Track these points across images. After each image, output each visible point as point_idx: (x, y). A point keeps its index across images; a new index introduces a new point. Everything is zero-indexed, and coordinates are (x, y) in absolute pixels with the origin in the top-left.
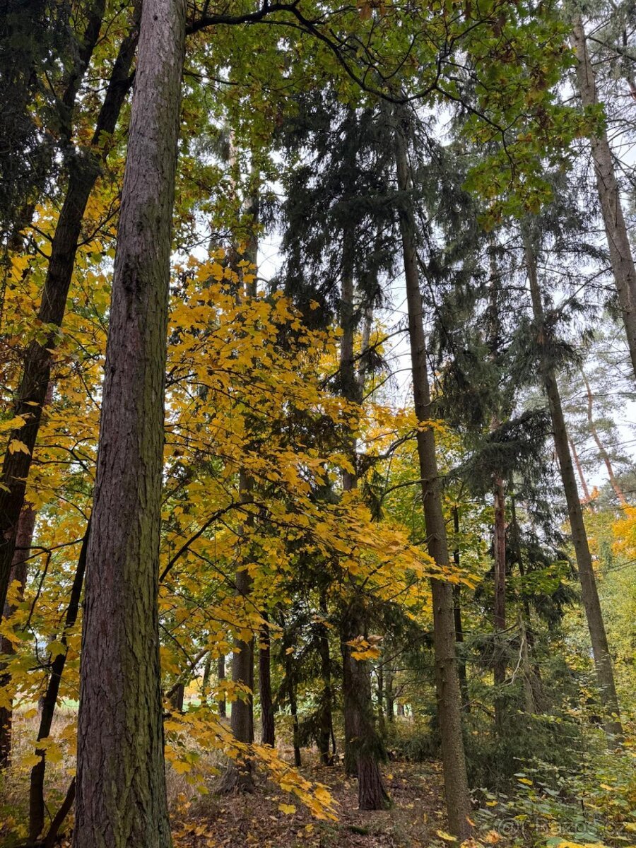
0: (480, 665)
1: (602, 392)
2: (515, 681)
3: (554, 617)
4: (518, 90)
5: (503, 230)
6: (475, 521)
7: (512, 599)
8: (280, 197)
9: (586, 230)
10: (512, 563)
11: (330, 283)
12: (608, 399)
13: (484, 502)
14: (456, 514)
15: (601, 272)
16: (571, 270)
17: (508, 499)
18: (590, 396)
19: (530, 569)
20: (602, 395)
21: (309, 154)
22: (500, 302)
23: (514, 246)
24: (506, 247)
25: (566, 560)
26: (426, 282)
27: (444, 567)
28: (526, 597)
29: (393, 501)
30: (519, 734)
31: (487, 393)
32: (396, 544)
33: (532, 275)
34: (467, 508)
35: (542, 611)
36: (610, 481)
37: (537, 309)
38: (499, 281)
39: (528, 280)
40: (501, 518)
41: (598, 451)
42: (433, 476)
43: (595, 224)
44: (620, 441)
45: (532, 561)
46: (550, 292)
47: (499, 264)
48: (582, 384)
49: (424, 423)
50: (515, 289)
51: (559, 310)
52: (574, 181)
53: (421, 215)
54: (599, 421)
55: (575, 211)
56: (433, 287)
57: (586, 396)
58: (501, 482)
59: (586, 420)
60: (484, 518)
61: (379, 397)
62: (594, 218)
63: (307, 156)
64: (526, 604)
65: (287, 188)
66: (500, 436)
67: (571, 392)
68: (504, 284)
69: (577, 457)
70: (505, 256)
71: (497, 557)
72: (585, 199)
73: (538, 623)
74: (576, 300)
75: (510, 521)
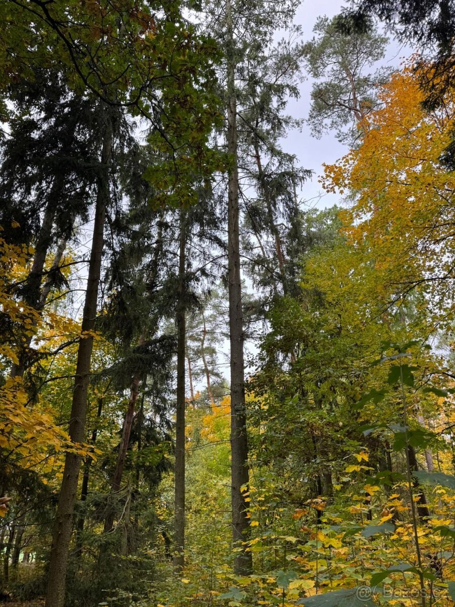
0: (94, 518)
1: (212, 330)
2: (116, 530)
3: (154, 481)
4: (187, 128)
5: (170, 213)
6: (113, 409)
7: (129, 468)
8: (6, 135)
9: (218, 228)
10: (134, 442)
11: (34, 211)
12: (215, 335)
13: (122, 395)
14: (101, 403)
15: (222, 256)
16: (206, 250)
17: (140, 394)
18: (205, 332)
19: (145, 446)
20: (212, 332)
21: (37, 113)
22: (159, 259)
23: (175, 225)
24: (170, 225)
25: (170, 440)
26: (110, 232)
27: (76, 443)
28: (139, 467)
29: (53, 389)
30: (112, 571)
31: (138, 318)
32: (41, 424)
33: (182, 247)
34: (110, 399)
35: (148, 476)
36: (207, 388)
37: (182, 269)
38: (162, 246)
39: (179, 249)
40: (132, 409)
41: (204, 368)
42: (85, 373)
43: (224, 226)
44: (217, 363)
45: (148, 440)
46: (192, 261)
47: (163, 234)
48: (202, 323)
49: (86, 332)
50: (171, 253)
51: (194, 274)
52: (216, 196)
53: (115, 185)
54: (207, 348)
55: (214, 215)
56: (114, 236)
57: (203, 331)
58: (138, 382)
59: (199, 346)
60: (121, 408)
61: (61, 306)
62: (223, 223)
63: (36, 114)
64: (138, 472)
65: (14, 130)
66: (143, 349)
67: (194, 327)
68: (165, 248)
69: (190, 369)
70: (168, 230)
71: (124, 437)
72: (221, 209)
73: (143, 486)
74: (205, 269)
75: (139, 411)
